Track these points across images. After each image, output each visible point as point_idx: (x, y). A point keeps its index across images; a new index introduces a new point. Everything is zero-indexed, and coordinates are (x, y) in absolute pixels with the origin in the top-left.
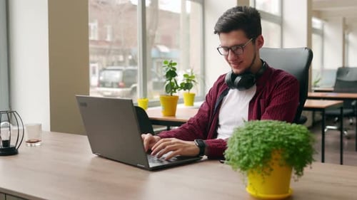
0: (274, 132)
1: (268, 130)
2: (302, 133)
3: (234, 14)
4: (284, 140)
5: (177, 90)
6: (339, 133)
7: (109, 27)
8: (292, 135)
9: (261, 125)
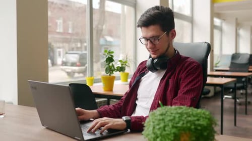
0: (183, 118)
1: (177, 116)
2: (206, 118)
3: (152, 12)
4: (191, 125)
5: (114, 72)
6: (233, 101)
7: (70, 23)
8: (198, 120)
9: (172, 112)
